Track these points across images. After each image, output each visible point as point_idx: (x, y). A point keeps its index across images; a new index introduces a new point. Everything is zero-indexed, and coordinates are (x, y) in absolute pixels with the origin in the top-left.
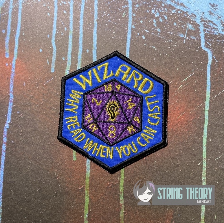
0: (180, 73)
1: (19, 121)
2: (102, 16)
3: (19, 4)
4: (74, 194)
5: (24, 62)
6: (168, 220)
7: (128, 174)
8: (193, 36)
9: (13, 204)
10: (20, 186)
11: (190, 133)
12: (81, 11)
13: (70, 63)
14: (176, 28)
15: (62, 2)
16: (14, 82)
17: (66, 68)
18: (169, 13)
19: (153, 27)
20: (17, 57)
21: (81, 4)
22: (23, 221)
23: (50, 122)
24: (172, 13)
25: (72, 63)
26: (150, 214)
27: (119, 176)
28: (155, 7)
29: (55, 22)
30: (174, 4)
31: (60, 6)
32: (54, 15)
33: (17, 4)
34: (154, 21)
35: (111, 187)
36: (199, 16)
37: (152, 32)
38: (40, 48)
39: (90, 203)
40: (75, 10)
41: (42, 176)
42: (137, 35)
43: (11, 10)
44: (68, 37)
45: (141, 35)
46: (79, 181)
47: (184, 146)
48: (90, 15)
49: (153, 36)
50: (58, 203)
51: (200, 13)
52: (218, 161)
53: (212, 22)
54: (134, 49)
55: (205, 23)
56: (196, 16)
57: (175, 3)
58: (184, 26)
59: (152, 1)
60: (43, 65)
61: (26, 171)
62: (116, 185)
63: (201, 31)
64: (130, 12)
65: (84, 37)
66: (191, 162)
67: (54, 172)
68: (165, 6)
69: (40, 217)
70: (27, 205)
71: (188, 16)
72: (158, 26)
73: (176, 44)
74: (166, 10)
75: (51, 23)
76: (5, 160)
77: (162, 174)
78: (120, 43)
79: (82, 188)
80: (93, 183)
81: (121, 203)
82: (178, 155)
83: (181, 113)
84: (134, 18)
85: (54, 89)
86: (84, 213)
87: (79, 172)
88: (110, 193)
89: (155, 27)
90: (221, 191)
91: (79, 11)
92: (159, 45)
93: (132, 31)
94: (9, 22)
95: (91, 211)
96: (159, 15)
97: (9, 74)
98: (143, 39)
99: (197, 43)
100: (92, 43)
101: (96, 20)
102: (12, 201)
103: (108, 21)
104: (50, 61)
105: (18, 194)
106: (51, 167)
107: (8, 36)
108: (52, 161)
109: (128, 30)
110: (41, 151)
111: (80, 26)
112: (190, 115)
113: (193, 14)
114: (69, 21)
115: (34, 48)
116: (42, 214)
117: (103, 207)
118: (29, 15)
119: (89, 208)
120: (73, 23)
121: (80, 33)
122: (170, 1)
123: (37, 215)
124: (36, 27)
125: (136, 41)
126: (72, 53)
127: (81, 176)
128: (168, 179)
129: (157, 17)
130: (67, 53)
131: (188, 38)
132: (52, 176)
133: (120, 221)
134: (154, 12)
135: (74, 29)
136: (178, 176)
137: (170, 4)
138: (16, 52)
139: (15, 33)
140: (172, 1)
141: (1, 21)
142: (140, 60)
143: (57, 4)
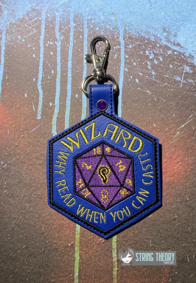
0: (177, 120)
1: (3, 172)
3: (2, 45)
4: (63, 251)
5: (7, 108)
6: (164, 278)
8: (190, 79)
10: (5, 242)
11: (188, 184)
12: (69, 53)
13: (58, 109)
14: (173, 70)
15: (49, 42)
17: (53, 114)
18: (165, 54)
19: (147, 69)
21: (69, 45)
22: (8, 280)
23: (37, 173)
24: (167, 54)
25: (60, 108)
26: (145, 271)
28: (149, 47)
29: (41, 65)
30: (170, 44)
31: (47, 46)
32: (40, 56)
34: (149, 63)
35: (103, 243)
37: (147, 75)
38: (25, 93)
39: (81, 261)
40: (63, 51)
41: (28, 232)
42: (130, 78)
44: (56, 81)
45: (134, 79)
46: (69, 237)
47: (181, 199)
48: (79, 57)
49: (147, 79)
50: (47, 261)
54: (126, 94)
56: (194, 58)
57: (171, 43)
58: (181, 69)
59: (147, 41)
60: (29, 111)
61: (11, 227)
64: (122, 53)
65: (72, 80)
66: (189, 216)
67: (41, 227)
68: (160, 47)
69: (27, 276)
70: (13, 263)
71: (185, 57)
72: (152, 68)
73: (172, 88)
74: (161, 50)
75: (37, 65)
77: (157, 228)
79: (72, 245)
80: (84, 239)
81: (114, 260)
82: (174, 208)
83: (178, 162)
84: (127, 60)
85: (41, 138)
86: (74, 271)
87: (68, 227)
88: (102, 249)
89: (150, 69)
91: (67, 53)
92: (154, 89)
93: (124, 74)
95: (81, 269)
96: (153, 57)
98: (137, 83)
101: (85, 62)
104: (37, 107)
105: (3, 251)
106: (38, 221)
108: (39, 216)
109: (121, 73)
110: (27, 205)
111: (69, 69)
112: (187, 165)
113: (190, 55)
114: (56, 63)
115: (18, 93)
116: (29, 272)
117: (94, 264)
118: (12, 56)
119: (80, 266)
120: (60, 65)
121: (68, 77)
122: (166, 41)
123: (24, 273)
124: (21, 70)
125: (129, 85)
126: (60, 98)
127: (70, 231)
128: (164, 234)
129: (152, 59)
130: (54, 98)
131: (185, 81)
132: (40, 232)
133: (112, 279)
134: (149, 53)
135: (62, 72)
136: (175, 231)
137: (165, 44)
140: (168, 42)
142: (134, 105)
143: (43, 44)
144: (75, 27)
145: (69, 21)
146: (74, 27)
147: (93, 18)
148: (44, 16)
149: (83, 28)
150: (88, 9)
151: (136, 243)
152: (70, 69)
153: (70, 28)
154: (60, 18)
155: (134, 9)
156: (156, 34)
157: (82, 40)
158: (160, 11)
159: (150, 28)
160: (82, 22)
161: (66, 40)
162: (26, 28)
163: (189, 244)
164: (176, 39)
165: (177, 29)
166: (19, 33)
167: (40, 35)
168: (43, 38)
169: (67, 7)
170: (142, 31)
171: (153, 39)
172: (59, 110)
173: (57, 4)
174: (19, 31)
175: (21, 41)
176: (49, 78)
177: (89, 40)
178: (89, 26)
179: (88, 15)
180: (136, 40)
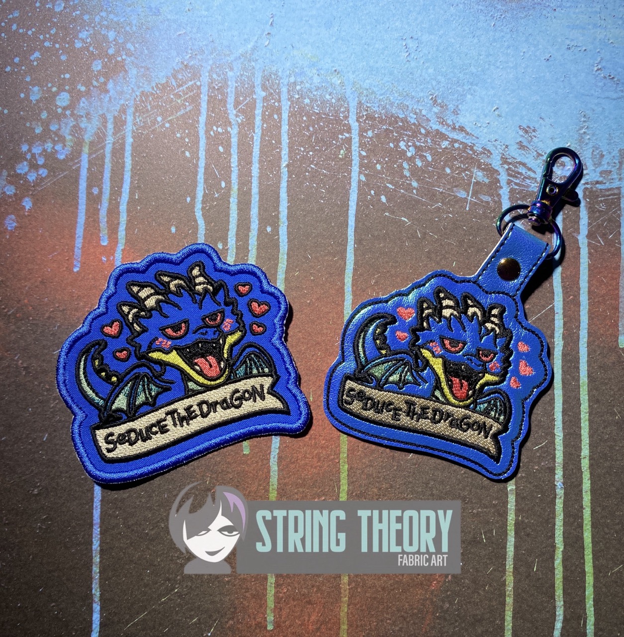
2: (298, 157)
3: (127, 134)
7: (356, 481)
8: (485, 195)
9: (121, 545)
10: (135, 508)
12: (254, 147)
13: (233, 254)
14: (451, 178)
15: (215, 128)
18: (437, 148)
19: (403, 176)
20: (125, 243)
21: (254, 132)
22: (142, 579)
24: (441, 148)
25: (237, 254)
27: (337, 485)
28: (406, 135)
29: (201, 171)
30: (446, 129)
31: (212, 136)
32: (200, 155)
33: (122, 133)
34: (405, 165)
36: (497, 152)
37: (401, 189)
38: (172, 225)
40: (243, 144)
42: (370, 195)
43: (110, 145)
44: (229, 201)
45: (378, 195)
48: (272, 155)
49: (403, 195)
51: (499, 147)
52: (540, 451)
53: (524, 165)
54: (364, 224)
55: (511, 166)
56: (492, 154)
57: (449, 126)
58: (466, 175)
59: (401, 124)
63: (501, 185)
64: (355, 146)
65: (261, 200)
67: (205, 478)
68: (428, 133)
69: (178, 572)
70: (151, 547)
71: (474, 153)
72: (412, 174)
73: (450, 213)
74: (429, 141)
75: (193, 172)
77: (424, 479)
78: (334, 212)
84: (364, 160)
87: (255, 477)
89: (407, 177)
90: (547, 513)
91: (251, 147)
92: (416, 214)
93: (359, 186)
94: (105, 172)
96: (414, 153)
98: (383, 203)
99: (495, 209)
100: (279, 213)
101: (284, 165)
102: (120, 539)
103: (309, 166)
105: (133, 524)
106: (198, 467)
107: (105, 201)
109: (352, 184)
111: (253, 178)
113: (485, 149)
114: (230, 167)
115: (159, 225)
116: (181, 564)
118: (147, 156)
120: (238, 171)
121: (253, 193)
122: (437, 123)
123: (172, 566)
124: (163, 181)
125: (368, 207)
126: (236, 235)
127: (260, 485)
128: (437, 490)
129: (411, 157)
130: (227, 235)
131: (475, 199)
132: (202, 486)
133: (340, 577)
134: (405, 146)
135: (241, 184)
136: (458, 485)
137: (436, 128)
138: (122, 233)
139: (119, 194)
140: (442, 124)
141: (89, 169)
142: (377, 246)
143: (204, 132)
144: (265, 99)
145: (254, 87)
146: (264, 97)
147: (299, 80)
148: (205, 79)
149: (279, 101)
150: (288, 64)
152: (256, 179)
153: (255, 101)
154: (236, 82)
155: (377, 62)
156: (419, 110)
157: (278, 122)
158: (427, 65)
159: (407, 99)
160: (278, 88)
161: (248, 124)
162: (172, 100)
163: (485, 510)
164: (457, 119)
165: (459, 98)
166: (158, 110)
167: (199, 113)
168: (205, 121)
169: (249, 61)
170: (392, 104)
171: (412, 119)
172: (235, 257)
173: (231, 56)
174: (158, 107)
175: (164, 124)
176: (216, 196)
177: (292, 122)
178: (292, 97)
179: (290, 76)
180: (382, 121)
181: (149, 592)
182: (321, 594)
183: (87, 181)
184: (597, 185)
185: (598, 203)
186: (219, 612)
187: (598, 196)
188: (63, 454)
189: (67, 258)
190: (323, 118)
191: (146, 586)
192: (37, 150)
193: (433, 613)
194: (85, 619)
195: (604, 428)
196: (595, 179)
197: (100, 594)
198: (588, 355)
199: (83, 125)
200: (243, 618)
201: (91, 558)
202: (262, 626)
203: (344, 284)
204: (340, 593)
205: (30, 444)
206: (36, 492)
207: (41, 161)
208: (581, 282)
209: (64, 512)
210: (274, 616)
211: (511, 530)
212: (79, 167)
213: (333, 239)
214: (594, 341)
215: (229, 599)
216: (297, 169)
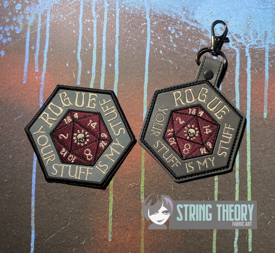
2: (123, 33)
3: (47, 23)
4: (99, 195)
5: (52, 76)
7: (148, 176)
9: (44, 204)
10: (50, 188)
12: (104, 29)
14: (191, 43)
15: (86, 20)
16: (43, 94)
17: (90, 81)
18: (184, 30)
19: (170, 42)
20: (46, 71)
21: (104, 22)
24: (186, 30)
25: (96, 76)
27: (140, 178)
28: (171, 24)
29: (80, 39)
31: (85, 23)
32: (79, 32)
33: (45, 22)
34: (171, 37)
35: (133, 187)
37: (169, 48)
38: (67, 63)
39: (114, 202)
40: (99, 27)
42: (155, 50)
43: (40, 27)
44: (92, 52)
45: (158, 50)
48: (112, 32)
49: (170, 51)
50: (86, 203)
54: (152, 63)
56: (209, 33)
57: (190, 20)
58: (198, 42)
59: (169, 19)
60: (70, 78)
62: (137, 185)
64: (149, 29)
65: (107, 52)
68: (181, 23)
69: (69, 216)
70: (57, 205)
71: (201, 32)
72: (174, 41)
73: (190, 58)
74: (181, 27)
75: (76, 40)
76: (37, 165)
78: (139, 58)
79: (107, 189)
80: (117, 184)
81: (142, 202)
84: (153, 35)
86: (109, 212)
88: (132, 193)
89: (172, 43)
90: (232, 190)
91: (102, 28)
92: (175, 59)
93: (150, 46)
94: (38, 39)
95: (115, 210)
96: (175, 32)
97: (39, 87)
98: (161, 54)
100: (115, 58)
101: (117, 37)
102: (43, 202)
103: (128, 37)
104: (76, 74)
105: (49, 195)
107: (37, 52)
109: (147, 45)
111: (103, 42)
113: (206, 30)
114: (93, 37)
115: (61, 63)
116: (71, 212)
117: (125, 206)
118: (56, 32)
119: (114, 207)
120: (96, 39)
121: (103, 49)
122: (185, 19)
123: (67, 214)
124: (63, 44)
125: (154, 55)
126: (96, 67)
129: (173, 34)
130: (91, 67)
133: (141, 218)
134: (171, 29)
135: (98, 45)
137: (185, 21)
138: (45, 66)
139: (44, 49)
140: (187, 19)
141: (30, 38)
142: (158, 73)
143: (81, 22)
144: (109, 7)
145: (104, 2)
149: (115, 8)
151: (160, 187)
153: (104, 8)
156: (177, 13)
157: (115, 18)
160: (114, 3)
161: (102, 18)
162: (67, 8)
163: (205, 189)
164: (194, 17)
165: (195, 8)
166: (61, 12)
167: (79, 13)
168: (82, 17)
170: (165, 10)
171: (174, 17)
172: (95, 77)
174: (61, 10)
175: (63, 19)
177: (121, 18)
178: (121, 7)
180: (160, 18)
181: (57, 225)
182: (132, 225)
183: (29, 43)
184: (255, 47)
185: (255, 54)
186: (87, 234)
187: (255, 52)
188: (18, 164)
189: (20, 77)
190: (135, 16)
191: (55, 222)
192: (7, 29)
193: (182, 234)
194: (28, 237)
195: (257, 153)
196: (254, 44)
197: (35, 226)
198: (250, 121)
199: (27, 18)
200: (98, 236)
201: (31, 210)
202: (106, 240)
203: (143, 90)
204: (141, 225)
205: (4, 160)
206: (6, 181)
207: (9, 34)
208: (247, 89)
209: (19, 190)
210: (112, 235)
211: (216, 198)
212: (26, 37)
213: (139, 70)
214: (253, 115)
215: (92, 228)
216: (123, 39)
